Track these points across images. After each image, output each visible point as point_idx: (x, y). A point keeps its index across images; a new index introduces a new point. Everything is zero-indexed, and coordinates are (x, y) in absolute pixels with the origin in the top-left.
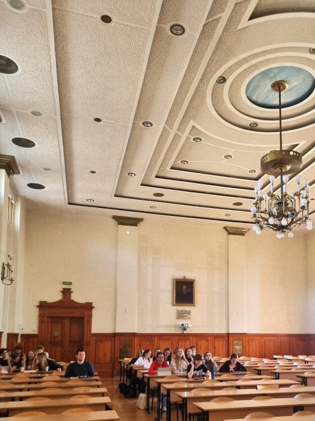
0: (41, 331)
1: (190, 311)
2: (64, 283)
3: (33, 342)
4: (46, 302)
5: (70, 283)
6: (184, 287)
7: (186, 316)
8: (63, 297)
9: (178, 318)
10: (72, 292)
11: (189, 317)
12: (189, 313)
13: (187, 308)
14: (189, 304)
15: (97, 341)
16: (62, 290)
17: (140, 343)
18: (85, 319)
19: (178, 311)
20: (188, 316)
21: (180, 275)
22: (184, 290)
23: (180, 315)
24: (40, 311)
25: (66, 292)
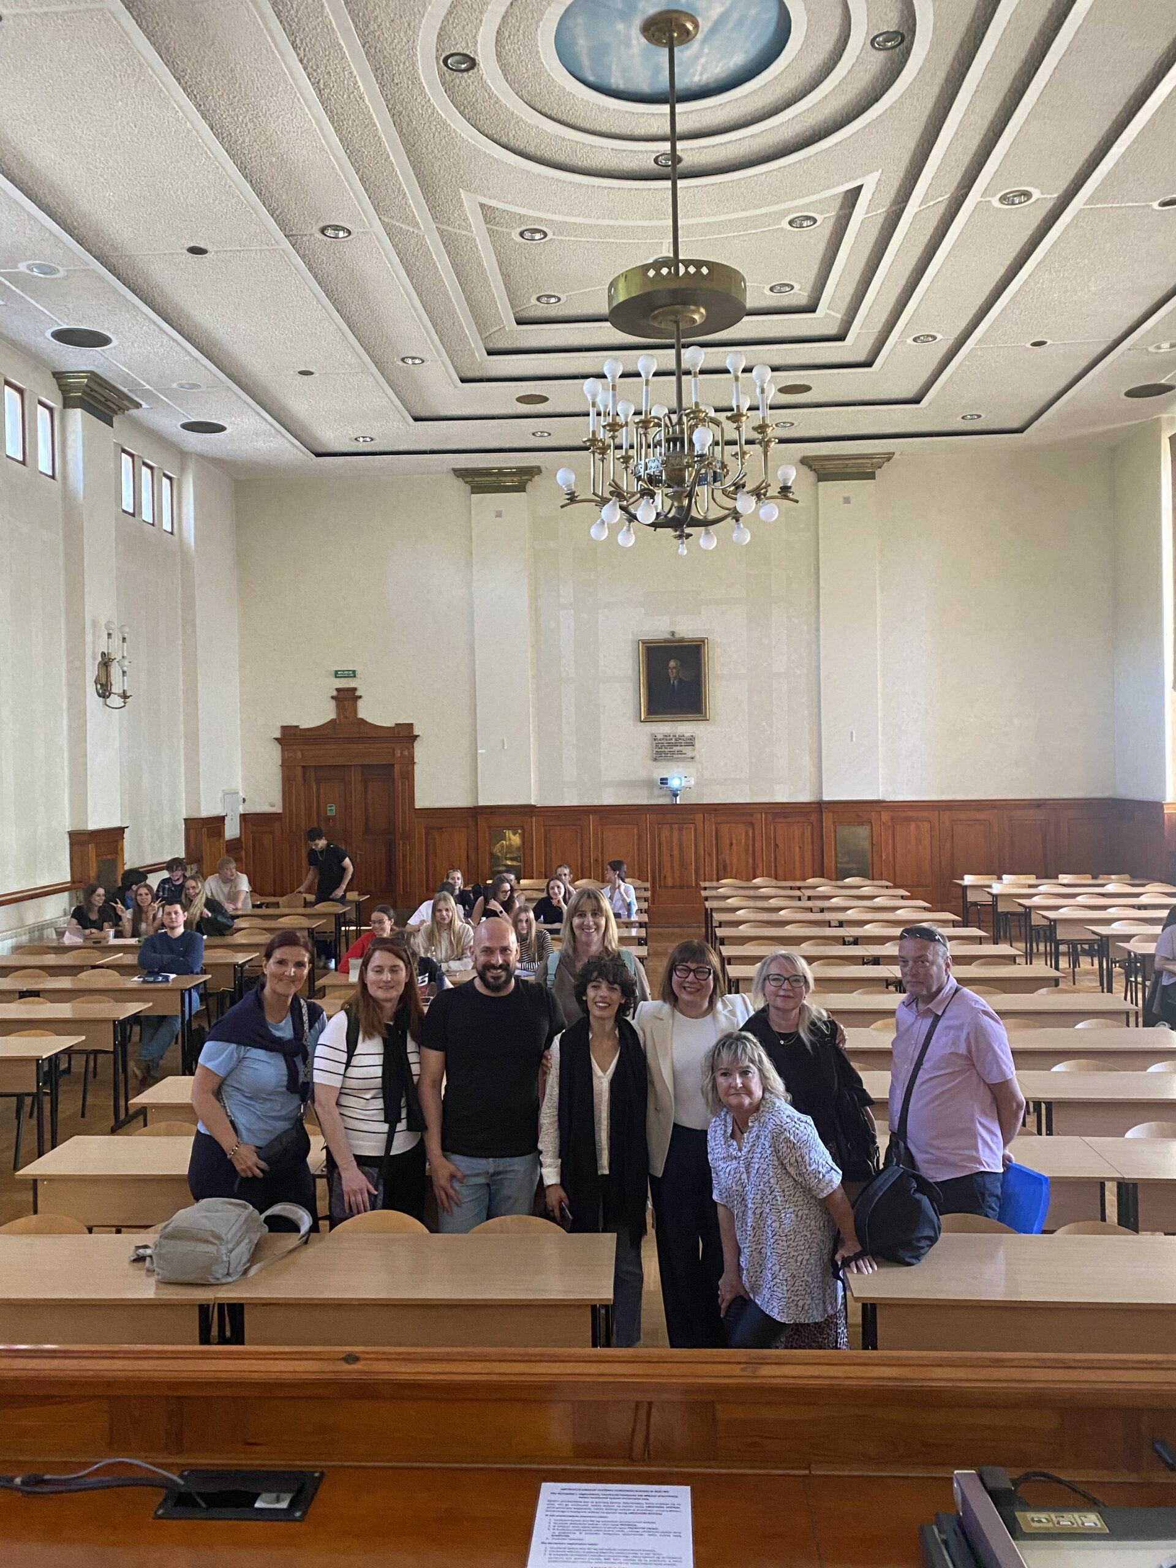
0: (290, 803)
1: (692, 738)
2: (337, 674)
3: (272, 833)
4: (297, 727)
5: (353, 674)
6: (672, 664)
7: (680, 752)
8: (338, 713)
9: (655, 760)
10: (360, 697)
11: (690, 754)
12: (691, 742)
13: (685, 728)
14: (690, 716)
15: (428, 831)
16: (335, 693)
17: (546, 833)
18: (397, 768)
19: (655, 738)
20: (688, 751)
21: (659, 628)
22: (672, 674)
23: (664, 750)
24: (283, 751)
25: (346, 698)
